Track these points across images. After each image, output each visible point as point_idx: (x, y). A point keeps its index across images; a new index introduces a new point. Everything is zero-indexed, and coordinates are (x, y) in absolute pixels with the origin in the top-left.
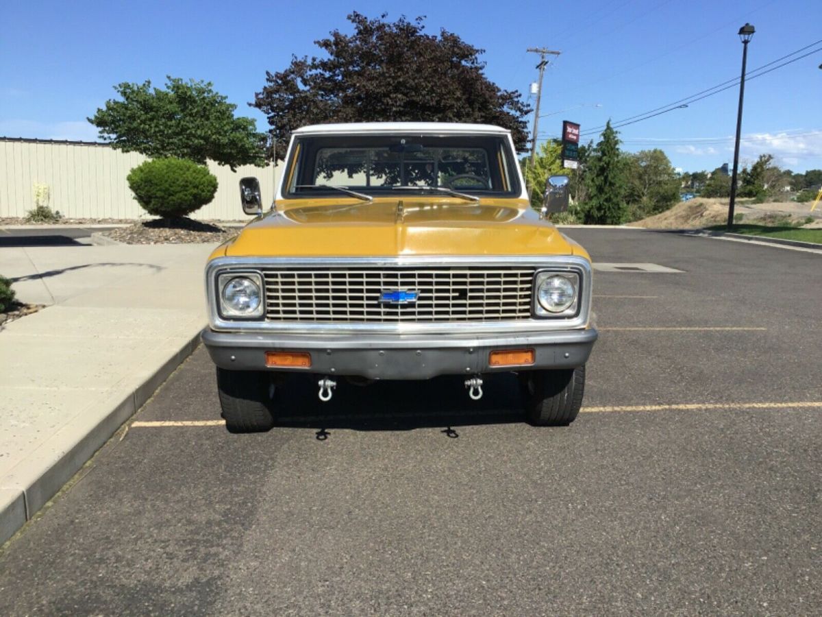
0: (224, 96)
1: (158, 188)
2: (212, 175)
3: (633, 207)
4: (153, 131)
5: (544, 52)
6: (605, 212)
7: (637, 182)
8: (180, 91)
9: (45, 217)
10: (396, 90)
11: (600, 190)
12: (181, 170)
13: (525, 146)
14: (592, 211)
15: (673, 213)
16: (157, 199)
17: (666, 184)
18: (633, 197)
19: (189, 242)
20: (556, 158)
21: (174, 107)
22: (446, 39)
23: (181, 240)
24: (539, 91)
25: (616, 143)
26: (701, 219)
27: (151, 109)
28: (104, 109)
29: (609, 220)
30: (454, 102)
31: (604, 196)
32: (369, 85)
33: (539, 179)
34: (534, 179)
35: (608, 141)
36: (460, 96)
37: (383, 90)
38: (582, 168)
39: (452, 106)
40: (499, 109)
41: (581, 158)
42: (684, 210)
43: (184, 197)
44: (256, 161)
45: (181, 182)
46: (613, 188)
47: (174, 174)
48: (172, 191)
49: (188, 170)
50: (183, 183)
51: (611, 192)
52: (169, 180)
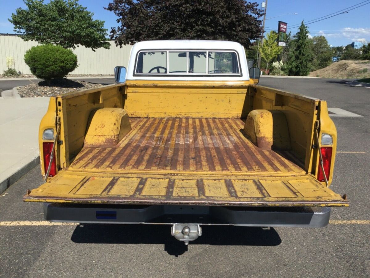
0: (84, 7)
1: (39, 63)
2: (74, 54)
3: (309, 64)
6: (299, 69)
8: (59, 4)
9: (12, 74)
11: (297, 58)
12: (53, 51)
13: (260, 35)
14: (293, 69)
15: (331, 68)
16: (39, 70)
17: (325, 53)
18: (310, 60)
20: (274, 41)
21: (56, 14)
23: (54, 94)
24: (266, 7)
25: (307, 33)
26: (346, 71)
27: (43, 15)
29: (301, 74)
30: (219, 9)
31: (299, 61)
33: (265, 52)
34: (263, 52)
35: (302, 32)
36: (223, 5)
40: (246, 14)
41: (286, 41)
42: (336, 67)
43: (55, 68)
44: (104, 45)
45: (52, 59)
46: (304, 57)
47: (48, 54)
48: (47, 64)
49: (57, 51)
50: (54, 60)
51: (303, 59)
52: (45, 58)
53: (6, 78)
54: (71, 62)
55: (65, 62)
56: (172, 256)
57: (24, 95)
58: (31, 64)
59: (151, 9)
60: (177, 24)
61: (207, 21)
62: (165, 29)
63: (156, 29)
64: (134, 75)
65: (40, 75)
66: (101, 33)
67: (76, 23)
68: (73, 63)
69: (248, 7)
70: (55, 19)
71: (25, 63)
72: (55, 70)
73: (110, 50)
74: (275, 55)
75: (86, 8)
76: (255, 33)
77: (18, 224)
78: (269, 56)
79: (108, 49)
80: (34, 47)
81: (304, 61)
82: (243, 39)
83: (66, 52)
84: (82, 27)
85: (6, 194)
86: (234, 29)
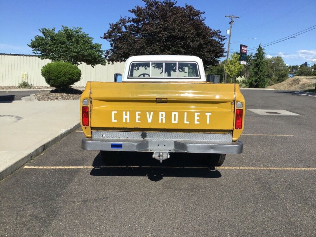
0: (87, 34)
1: (53, 75)
2: (79, 69)
3: (269, 80)
4: (54, 50)
5: (232, 17)
6: (258, 83)
7: (270, 70)
8: (67, 32)
9: (26, 86)
10: (164, 30)
11: (256, 73)
12: (64, 67)
13: (223, 54)
14: (252, 82)
15: (286, 83)
16: (52, 80)
17: (282, 70)
18: (269, 76)
19: (66, 100)
20: (237, 60)
21: (65, 39)
22: (187, 8)
23: (63, 98)
24: (230, 33)
25: (263, 53)
26: (299, 85)
27: (55, 40)
28: (34, 40)
29: (260, 86)
30: (190, 35)
31: (258, 76)
32: (151, 28)
33: (230, 69)
34: (228, 69)
35: (259, 53)
36: (193, 32)
37: (158, 30)
38: (248, 64)
39: (189, 37)
40: (211, 39)
41: (247, 60)
42: (291, 81)
43: (64, 79)
44: (102, 63)
45: (63, 72)
46: (262, 73)
47: (60, 69)
48: (59, 76)
49: (67, 67)
50: (64, 73)
51: (261, 74)
52: (57, 72)
53: (21, 89)
54: (77, 75)
55: (72, 74)
56: (153, 181)
57: (40, 99)
58: (46, 76)
59: (137, 35)
60: (157, 47)
61: (181, 44)
62: (148, 50)
63: (141, 51)
64: (128, 78)
65: (53, 84)
66: (99, 53)
67: (80, 46)
68: (79, 75)
69: (212, 34)
70: (64, 43)
71: (41, 75)
72: (64, 81)
73: (105, 66)
74: (238, 71)
75: (88, 35)
76: (219, 53)
77: (55, 168)
78: (233, 72)
79: (104, 66)
80: (49, 63)
81: (261, 76)
82: (209, 57)
83: (73, 67)
84: (85, 49)
85: (43, 154)
86: (202, 50)
